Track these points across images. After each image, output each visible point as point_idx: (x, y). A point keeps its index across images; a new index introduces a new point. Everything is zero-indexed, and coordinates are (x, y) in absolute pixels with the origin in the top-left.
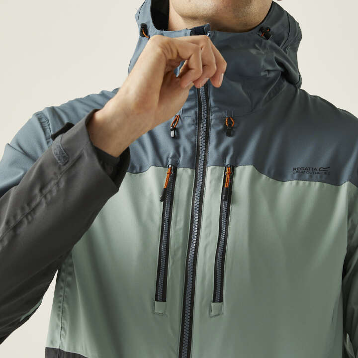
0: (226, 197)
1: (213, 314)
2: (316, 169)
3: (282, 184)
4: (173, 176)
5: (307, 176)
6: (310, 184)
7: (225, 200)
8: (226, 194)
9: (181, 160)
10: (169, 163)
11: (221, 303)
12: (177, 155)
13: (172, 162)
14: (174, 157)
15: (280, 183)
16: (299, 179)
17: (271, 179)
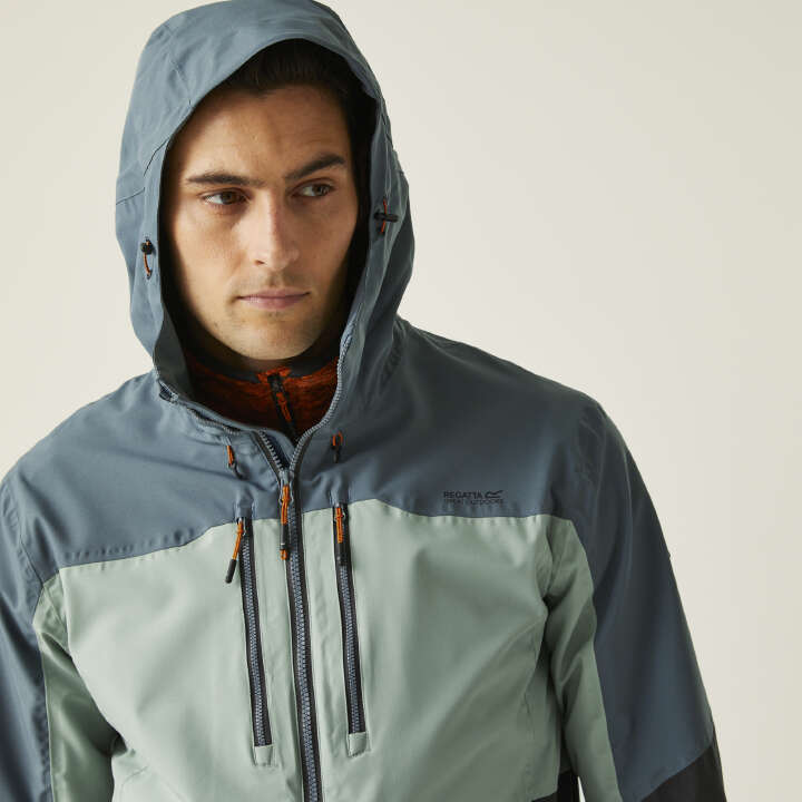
0: (342, 560)
1: (352, 751)
2: (480, 495)
3: (429, 521)
4: (247, 536)
5: (468, 509)
6: (473, 522)
7: (342, 565)
8: (343, 556)
9: (255, 505)
10: (238, 515)
11: (362, 734)
12: (248, 498)
13: (242, 513)
14: (243, 502)
15: (424, 518)
16: (456, 514)
17: (410, 515)
